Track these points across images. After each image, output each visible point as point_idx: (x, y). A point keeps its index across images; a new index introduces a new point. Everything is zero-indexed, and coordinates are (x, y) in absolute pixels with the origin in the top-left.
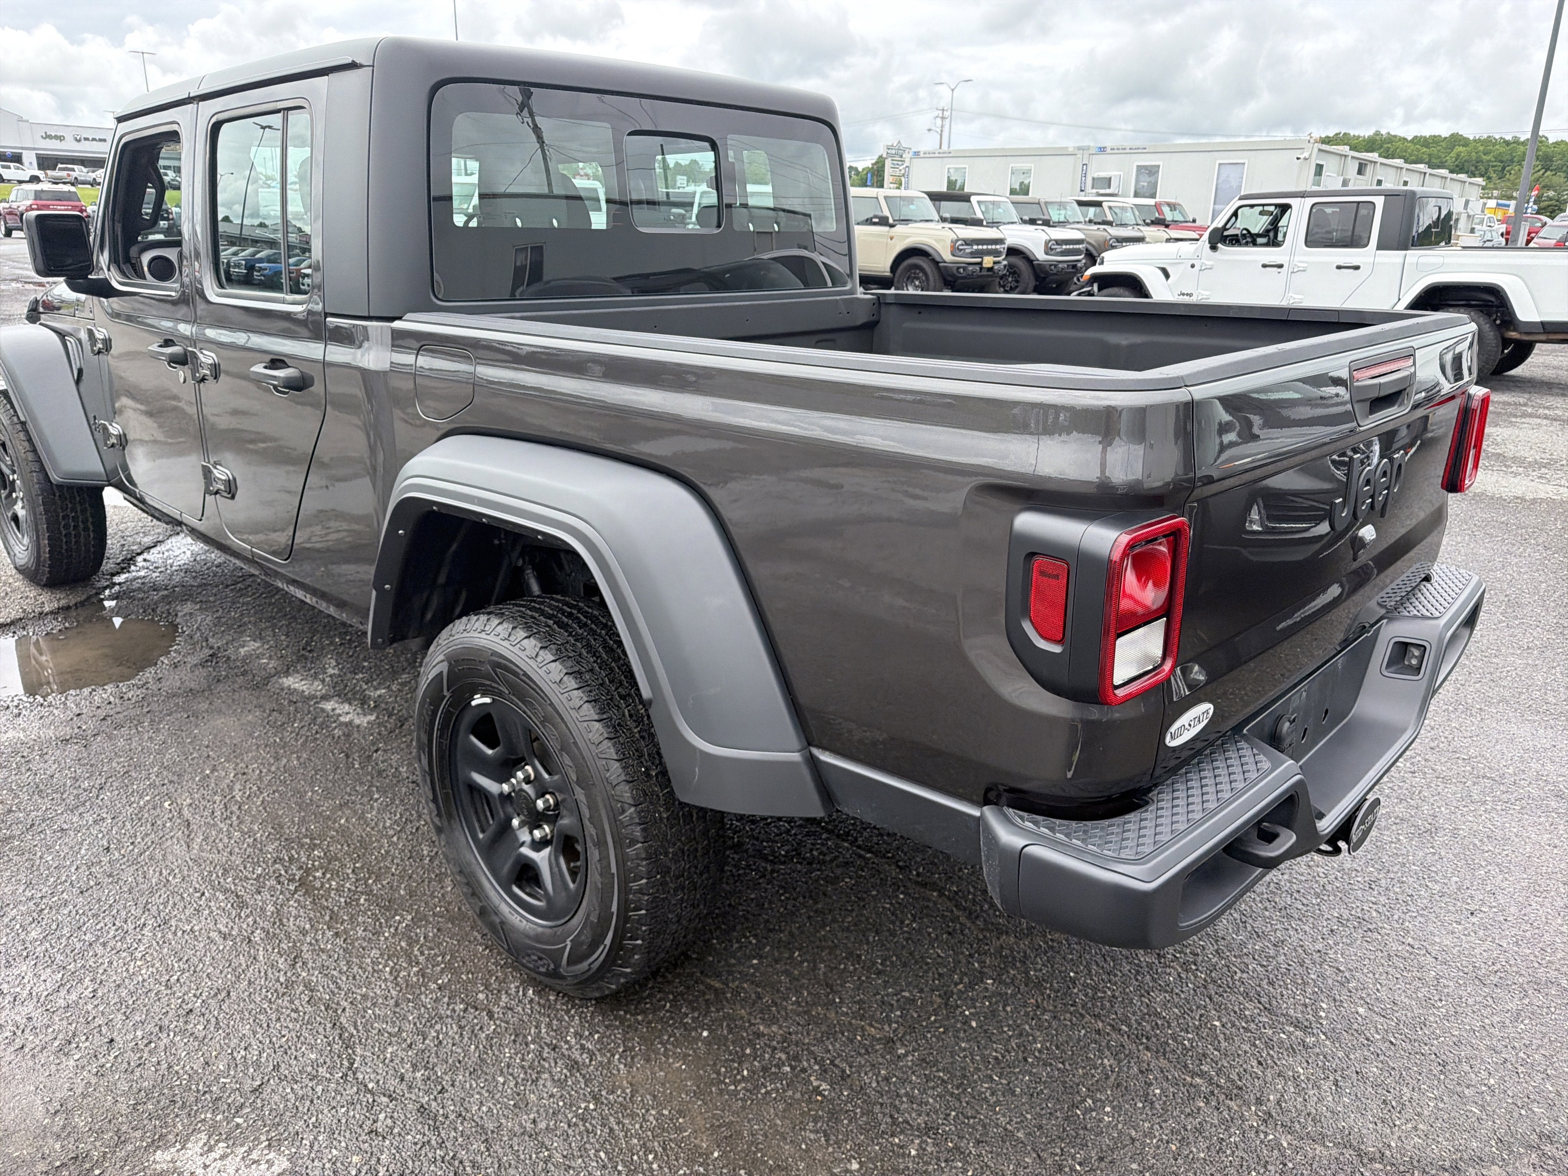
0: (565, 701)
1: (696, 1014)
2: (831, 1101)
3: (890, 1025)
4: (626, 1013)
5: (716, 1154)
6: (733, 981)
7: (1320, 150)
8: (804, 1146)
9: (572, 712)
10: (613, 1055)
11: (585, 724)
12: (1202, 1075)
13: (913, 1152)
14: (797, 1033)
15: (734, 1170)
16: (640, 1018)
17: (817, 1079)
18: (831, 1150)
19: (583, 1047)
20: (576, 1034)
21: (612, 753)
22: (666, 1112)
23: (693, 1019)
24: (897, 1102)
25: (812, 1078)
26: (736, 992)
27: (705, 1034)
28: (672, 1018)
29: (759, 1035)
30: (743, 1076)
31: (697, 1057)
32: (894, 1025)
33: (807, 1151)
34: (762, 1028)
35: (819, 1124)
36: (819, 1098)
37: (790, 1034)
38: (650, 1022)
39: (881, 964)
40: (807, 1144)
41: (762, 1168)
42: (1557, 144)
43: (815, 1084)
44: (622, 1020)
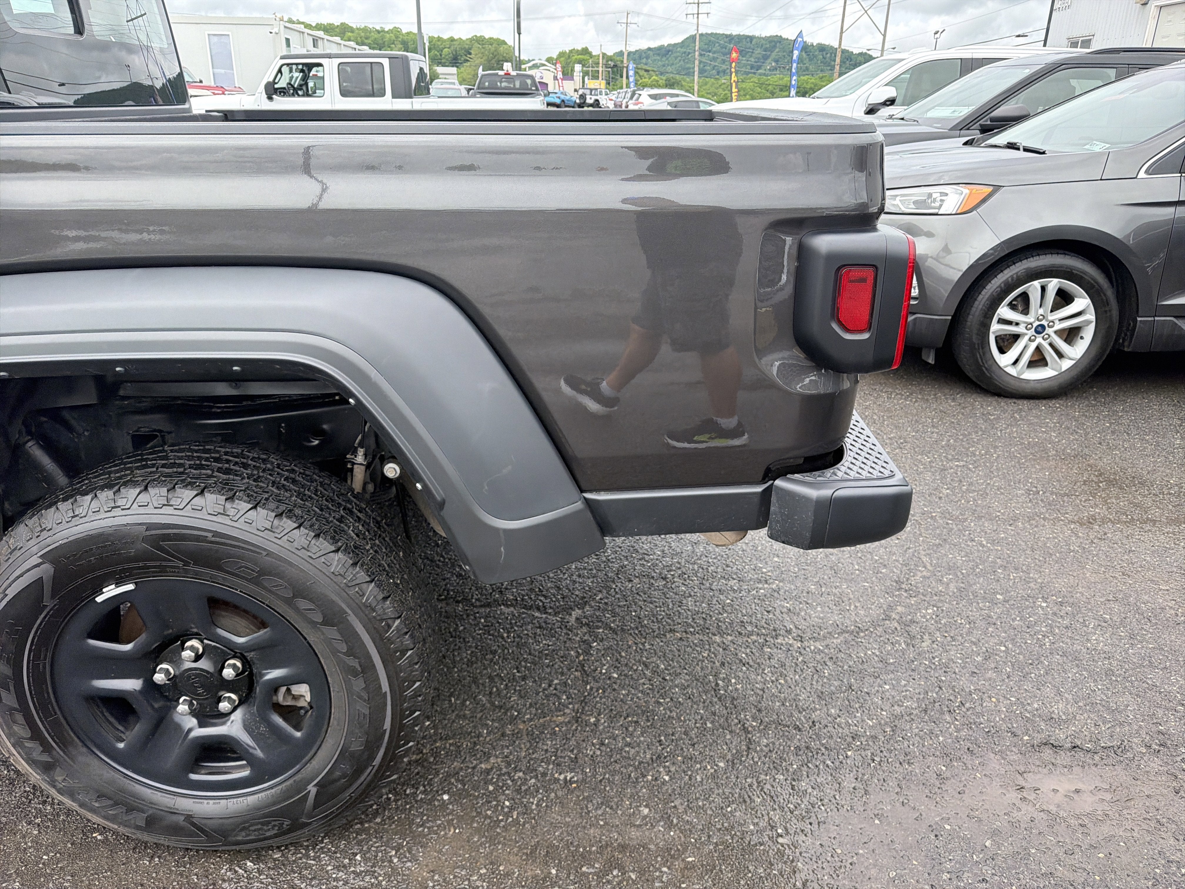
0: (287, 545)
1: (422, 788)
2: (584, 781)
3: (568, 708)
4: (362, 823)
5: (554, 871)
6: (425, 747)
7: (285, 27)
8: (602, 823)
9: (301, 553)
10: (391, 861)
11: (323, 559)
12: (751, 633)
13: (667, 778)
14: (511, 753)
15: (577, 872)
16: (378, 820)
17: (560, 774)
18: (619, 812)
19: (357, 874)
20: (337, 868)
21: (362, 576)
22: (483, 871)
23: (424, 792)
24: (624, 754)
25: (556, 775)
26: (435, 754)
27: (446, 797)
28: (407, 803)
29: (488, 772)
30: (507, 807)
31: (458, 817)
32: (571, 706)
33: (606, 824)
34: (483, 766)
35: (594, 802)
36: (574, 785)
37: (506, 757)
38: (390, 818)
39: (518, 672)
40: (602, 820)
41: (592, 856)
42: (408, 33)
43: (562, 777)
44: (366, 831)
